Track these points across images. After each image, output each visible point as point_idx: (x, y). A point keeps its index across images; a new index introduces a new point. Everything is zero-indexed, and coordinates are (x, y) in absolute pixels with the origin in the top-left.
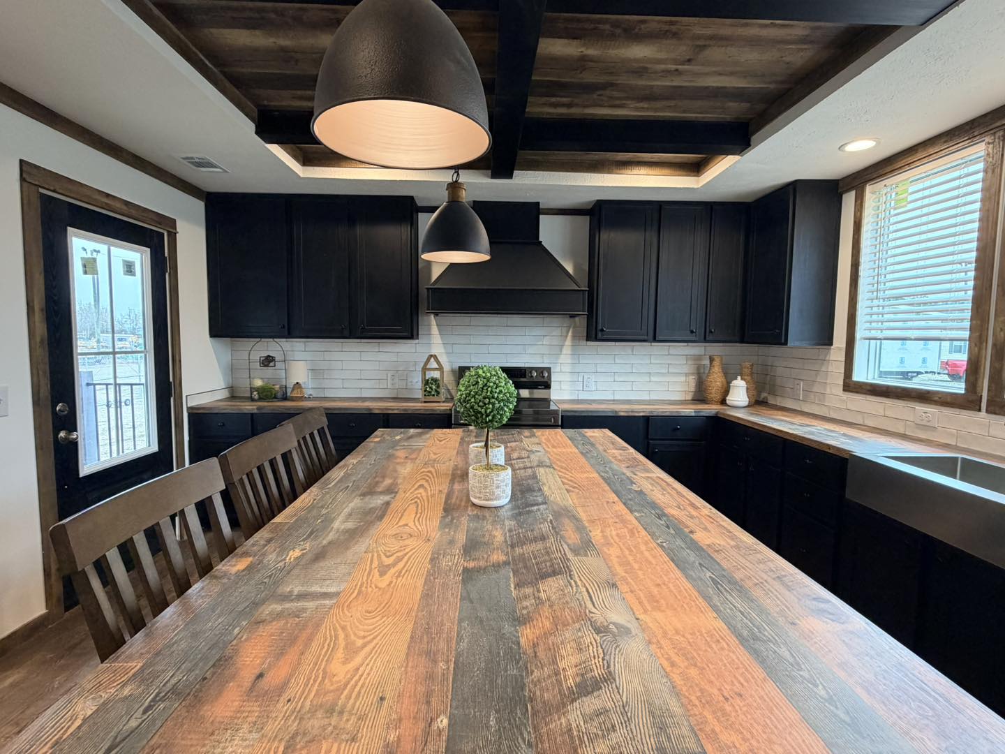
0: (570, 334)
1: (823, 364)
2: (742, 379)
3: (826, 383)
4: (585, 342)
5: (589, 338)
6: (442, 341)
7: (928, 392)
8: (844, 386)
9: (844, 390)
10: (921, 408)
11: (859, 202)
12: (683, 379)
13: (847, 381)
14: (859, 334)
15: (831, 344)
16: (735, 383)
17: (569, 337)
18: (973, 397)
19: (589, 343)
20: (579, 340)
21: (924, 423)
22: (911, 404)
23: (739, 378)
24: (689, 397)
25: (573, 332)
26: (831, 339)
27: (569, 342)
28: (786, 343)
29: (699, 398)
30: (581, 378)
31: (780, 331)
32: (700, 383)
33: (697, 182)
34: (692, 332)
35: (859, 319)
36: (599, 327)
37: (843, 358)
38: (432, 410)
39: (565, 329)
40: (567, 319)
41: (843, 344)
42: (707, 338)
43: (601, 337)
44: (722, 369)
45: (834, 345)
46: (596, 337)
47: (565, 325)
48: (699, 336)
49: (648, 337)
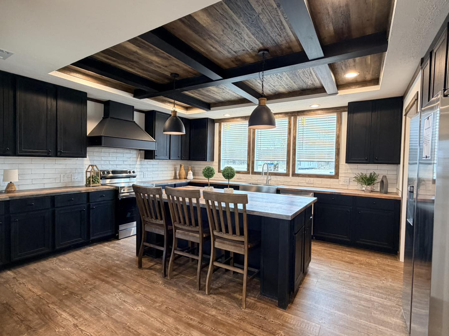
0: (139, 157)
4: (144, 160)
5: (146, 158)
6: (89, 158)
7: (239, 171)
9: (218, 172)
10: (238, 175)
11: (220, 126)
12: (171, 172)
13: (219, 170)
14: (222, 158)
15: (214, 161)
16: (189, 172)
17: (139, 158)
19: (145, 160)
20: (142, 159)
21: (239, 178)
24: (173, 178)
25: (140, 156)
26: (214, 160)
27: (139, 159)
28: (206, 161)
29: (175, 178)
30: (143, 173)
31: (205, 157)
32: (175, 173)
33: (187, 113)
34: (179, 157)
35: (221, 155)
36: (155, 155)
37: (217, 164)
38: (109, 188)
39: (137, 155)
40: (138, 151)
41: (217, 161)
42: (182, 159)
43: (155, 158)
44: (184, 168)
45: (215, 161)
46: (154, 158)
47: (138, 153)
48: (180, 158)
49: (168, 158)
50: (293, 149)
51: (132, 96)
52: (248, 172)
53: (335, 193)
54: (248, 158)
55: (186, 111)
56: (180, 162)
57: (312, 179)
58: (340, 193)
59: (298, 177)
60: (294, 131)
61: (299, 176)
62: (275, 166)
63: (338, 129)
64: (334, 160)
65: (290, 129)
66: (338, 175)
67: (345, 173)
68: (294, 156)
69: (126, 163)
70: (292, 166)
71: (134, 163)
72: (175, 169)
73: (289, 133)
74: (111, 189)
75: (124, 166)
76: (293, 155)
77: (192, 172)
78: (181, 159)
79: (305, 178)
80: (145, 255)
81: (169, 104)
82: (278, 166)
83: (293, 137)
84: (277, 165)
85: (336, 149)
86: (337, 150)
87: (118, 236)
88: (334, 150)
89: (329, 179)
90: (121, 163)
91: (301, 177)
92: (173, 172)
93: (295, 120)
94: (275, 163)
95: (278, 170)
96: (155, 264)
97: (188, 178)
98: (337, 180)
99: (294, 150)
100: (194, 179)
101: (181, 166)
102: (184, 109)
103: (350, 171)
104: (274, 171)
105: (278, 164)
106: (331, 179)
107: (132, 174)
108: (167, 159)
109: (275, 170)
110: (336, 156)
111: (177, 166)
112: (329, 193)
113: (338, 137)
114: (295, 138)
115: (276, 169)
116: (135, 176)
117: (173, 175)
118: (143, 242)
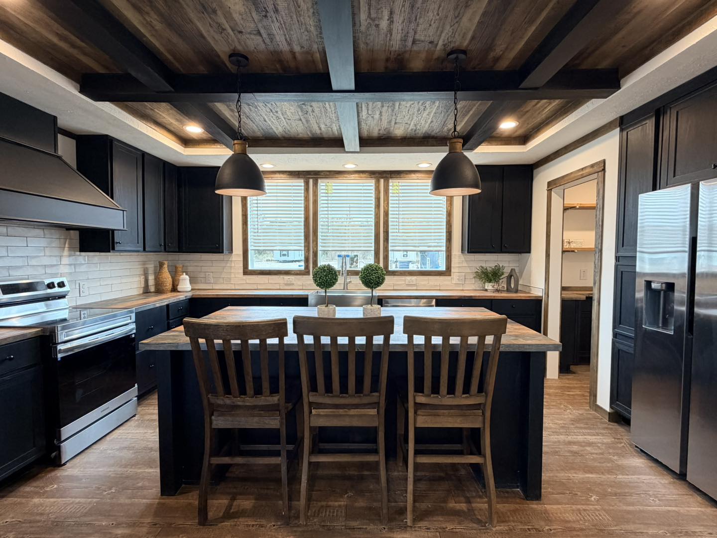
0: (67, 245)
1: (227, 263)
2: (186, 274)
3: (231, 272)
4: (79, 253)
5: (83, 249)
7: (289, 271)
8: (243, 273)
9: (244, 274)
10: (286, 277)
12: (137, 279)
13: (246, 270)
14: (250, 248)
15: (232, 253)
16: (181, 277)
17: (66, 249)
18: (307, 271)
19: (83, 254)
20: (75, 251)
21: (289, 283)
22: (282, 276)
23: (184, 274)
25: (69, 244)
26: (232, 250)
27: (66, 253)
28: (222, 252)
29: (146, 291)
30: (77, 285)
31: (219, 245)
32: (146, 281)
33: (184, 151)
34: (161, 245)
35: (249, 240)
36: (116, 240)
37: (241, 258)
38: (23, 335)
39: (62, 240)
40: (64, 231)
41: (241, 253)
42: (167, 249)
43: (116, 248)
44: (168, 269)
45: (234, 253)
46: (113, 249)
47: (63, 237)
48: (163, 248)
49: (142, 249)
50: (384, 232)
51: (76, 88)
52: (307, 272)
53: (464, 296)
54: (304, 247)
55: (183, 148)
56: (162, 256)
57: (414, 278)
58: (471, 296)
59: (392, 277)
60: (386, 202)
61: (395, 275)
62: (352, 259)
63: (449, 202)
64: (444, 249)
65: (378, 199)
66: (451, 271)
67: (459, 267)
68: (386, 243)
69: (33, 262)
70: (384, 258)
71: (54, 261)
72: (144, 270)
73: (378, 206)
74: (29, 336)
75: (29, 271)
76: (384, 241)
77: (187, 277)
78: (165, 251)
79: (403, 278)
80: (183, 485)
81: (153, 127)
82: (357, 260)
83: (384, 212)
84: (355, 257)
85: (446, 232)
86: (448, 233)
87: (59, 457)
88: (445, 234)
89: (439, 277)
90: (19, 262)
91: (398, 275)
92: (142, 279)
93: (386, 184)
94: (352, 254)
95: (357, 266)
96: (233, 499)
97: (179, 290)
98: (449, 278)
99: (386, 233)
100: (192, 289)
101: (161, 265)
102: (180, 143)
103: (465, 264)
104: (350, 267)
105: (357, 256)
106: (441, 277)
107: (57, 290)
108: (138, 251)
109: (353, 266)
110: (446, 241)
111: (148, 266)
112: (457, 298)
113: (449, 214)
114: (386, 214)
115: (355, 263)
116: (64, 294)
117: (143, 286)
118: (211, 456)
